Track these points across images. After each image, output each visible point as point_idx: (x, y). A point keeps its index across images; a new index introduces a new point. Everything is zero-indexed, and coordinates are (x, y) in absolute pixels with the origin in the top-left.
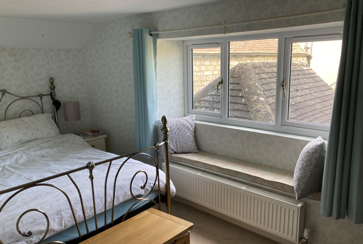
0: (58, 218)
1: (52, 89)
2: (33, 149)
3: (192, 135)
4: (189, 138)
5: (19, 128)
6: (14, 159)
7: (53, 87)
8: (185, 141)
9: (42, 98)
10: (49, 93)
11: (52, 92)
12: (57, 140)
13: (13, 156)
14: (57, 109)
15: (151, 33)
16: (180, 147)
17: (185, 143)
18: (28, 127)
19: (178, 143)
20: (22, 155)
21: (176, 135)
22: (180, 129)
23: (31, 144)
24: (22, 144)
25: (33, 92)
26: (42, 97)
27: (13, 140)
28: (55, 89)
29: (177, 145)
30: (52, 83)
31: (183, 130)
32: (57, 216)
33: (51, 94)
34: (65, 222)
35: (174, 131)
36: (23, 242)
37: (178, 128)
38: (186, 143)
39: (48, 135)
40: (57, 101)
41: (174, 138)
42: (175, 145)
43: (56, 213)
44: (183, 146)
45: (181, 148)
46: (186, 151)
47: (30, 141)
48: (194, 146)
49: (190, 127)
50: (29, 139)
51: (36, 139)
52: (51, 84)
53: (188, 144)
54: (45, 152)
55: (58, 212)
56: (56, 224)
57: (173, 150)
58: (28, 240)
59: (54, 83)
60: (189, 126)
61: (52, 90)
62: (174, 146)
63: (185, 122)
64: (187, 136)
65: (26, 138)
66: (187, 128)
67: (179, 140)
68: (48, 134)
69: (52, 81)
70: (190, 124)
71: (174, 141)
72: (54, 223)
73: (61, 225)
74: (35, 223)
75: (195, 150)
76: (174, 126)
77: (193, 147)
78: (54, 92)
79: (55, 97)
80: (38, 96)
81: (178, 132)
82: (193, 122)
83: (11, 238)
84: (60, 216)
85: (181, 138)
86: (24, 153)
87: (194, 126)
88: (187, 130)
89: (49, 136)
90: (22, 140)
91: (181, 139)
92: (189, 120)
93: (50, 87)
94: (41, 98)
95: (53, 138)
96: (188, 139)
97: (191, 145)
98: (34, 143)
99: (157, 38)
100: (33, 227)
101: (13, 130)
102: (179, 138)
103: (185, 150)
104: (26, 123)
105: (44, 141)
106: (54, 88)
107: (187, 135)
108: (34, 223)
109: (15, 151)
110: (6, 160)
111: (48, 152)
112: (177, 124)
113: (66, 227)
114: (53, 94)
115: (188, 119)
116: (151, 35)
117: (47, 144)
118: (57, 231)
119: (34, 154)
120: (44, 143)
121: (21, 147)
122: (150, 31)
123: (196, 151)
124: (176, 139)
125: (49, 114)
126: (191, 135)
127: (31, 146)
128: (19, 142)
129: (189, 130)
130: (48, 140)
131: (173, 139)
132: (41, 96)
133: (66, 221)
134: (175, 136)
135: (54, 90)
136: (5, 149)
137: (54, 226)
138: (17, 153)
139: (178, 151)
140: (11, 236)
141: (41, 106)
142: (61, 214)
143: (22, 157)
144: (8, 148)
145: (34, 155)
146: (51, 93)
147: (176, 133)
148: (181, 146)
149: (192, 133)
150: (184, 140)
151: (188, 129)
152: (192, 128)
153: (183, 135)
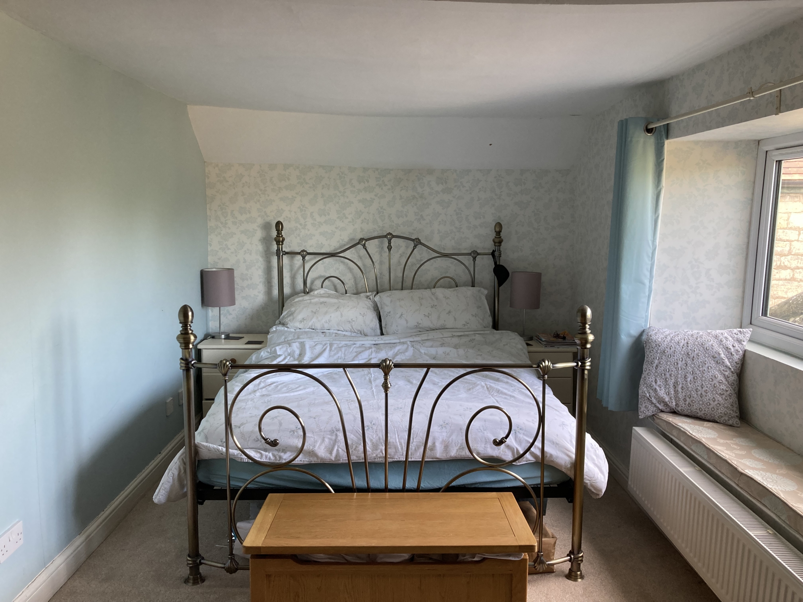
0: (330, 439)
1: (497, 244)
2: (428, 344)
3: (726, 378)
4: (713, 383)
5: (421, 305)
6: (394, 352)
7: (498, 241)
8: (699, 388)
9: (476, 259)
10: (491, 252)
11: (495, 251)
12: (478, 337)
13: (395, 347)
14: (500, 283)
15: (650, 127)
16: (685, 400)
17: (699, 393)
18: (436, 306)
19: (680, 390)
20: (407, 349)
21: (677, 369)
22: (692, 356)
23: (432, 335)
24: (420, 331)
25: (466, 247)
26: (476, 257)
27: (407, 323)
28: (502, 244)
29: (676, 392)
30: (498, 233)
31: (700, 360)
32: (330, 435)
33: (493, 254)
34: (338, 450)
35: (676, 358)
36: (269, 453)
37: (688, 354)
38: (704, 393)
39: (464, 325)
40: (502, 267)
41: (670, 375)
42: (673, 392)
43: (330, 431)
44: (692, 399)
45: (687, 403)
46: (700, 414)
47: (434, 330)
48: (727, 408)
49: (723, 356)
50: (432, 326)
51: (443, 328)
52: (497, 235)
53: (708, 398)
54: (443, 352)
55: (335, 430)
56: (323, 447)
57: (666, 404)
58: (277, 453)
59: (502, 234)
60: (719, 354)
61: (495, 246)
62: (668, 394)
63: (712, 342)
64: (708, 375)
65: (426, 323)
66: (714, 357)
67: (684, 382)
68: (465, 323)
69: (499, 229)
70: (727, 349)
71: (671, 382)
72: (321, 444)
73: (331, 453)
74: (296, 433)
75: (727, 418)
76: (678, 347)
77: (722, 410)
78: (500, 250)
79: (499, 259)
80: (469, 254)
81: (684, 362)
82: (736, 344)
83: (257, 441)
84: (334, 437)
85: (690, 377)
86: (413, 346)
87: (737, 357)
88: (713, 362)
89: (466, 327)
90: (421, 326)
91: (689, 379)
92: (726, 338)
93: (494, 241)
94: (474, 259)
95: (473, 333)
96: (709, 386)
97: (716, 403)
98: (436, 335)
99: (667, 138)
100: (289, 438)
101: (411, 306)
102: (685, 377)
103: (698, 411)
104: (437, 299)
105: (455, 334)
106: (500, 242)
107: (710, 374)
108: (294, 433)
109: (402, 341)
110: (382, 350)
111: (448, 354)
112: (687, 343)
113: (338, 458)
114: (496, 254)
115: (726, 335)
116: (649, 131)
117: (455, 340)
118: (322, 459)
119: (426, 352)
120: (453, 336)
121: (415, 335)
122: (649, 123)
123: (730, 422)
124: (676, 377)
125: (482, 289)
126: (720, 377)
127: (429, 338)
128: (416, 327)
129: (718, 361)
130: (462, 334)
131: (668, 376)
132: (474, 254)
133: (340, 449)
134: (674, 369)
135: (500, 246)
136: (394, 333)
137: (319, 447)
138: (403, 343)
139: (679, 409)
140: (257, 438)
141: (472, 274)
142: (336, 435)
143: (406, 350)
144: (397, 334)
145: (425, 354)
146: (493, 250)
147: (680, 363)
148: (688, 399)
149: (727, 373)
150: (697, 384)
151: (716, 359)
152: (729, 359)
153: (698, 372)
